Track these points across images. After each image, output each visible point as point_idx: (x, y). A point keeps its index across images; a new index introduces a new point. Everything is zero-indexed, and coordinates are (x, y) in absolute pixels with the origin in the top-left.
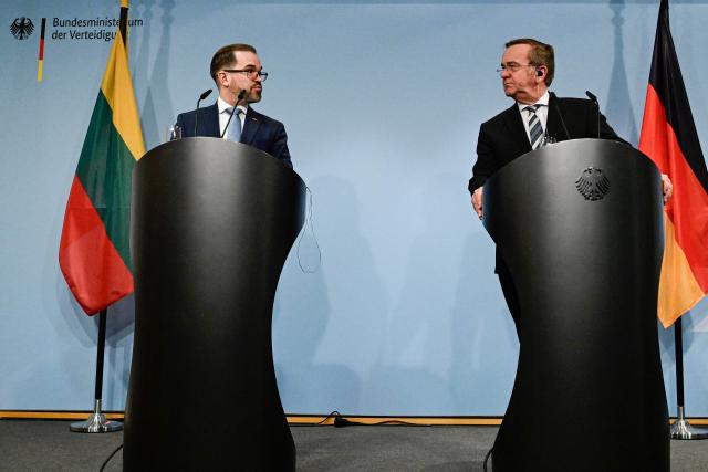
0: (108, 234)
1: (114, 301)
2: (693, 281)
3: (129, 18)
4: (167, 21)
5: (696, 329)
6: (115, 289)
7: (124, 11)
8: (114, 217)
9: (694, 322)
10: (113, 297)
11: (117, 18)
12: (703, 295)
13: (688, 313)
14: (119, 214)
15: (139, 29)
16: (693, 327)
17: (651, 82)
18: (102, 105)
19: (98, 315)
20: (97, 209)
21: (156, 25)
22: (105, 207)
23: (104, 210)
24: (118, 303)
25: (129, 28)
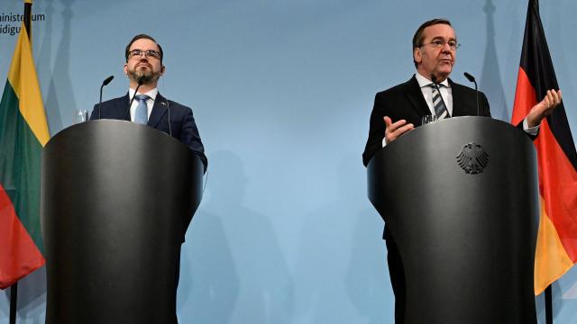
0: (17, 213)
1: (24, 276)
2: (563, 252)
3: (33, 13)
4: (67, 15)
5: (565, 296)
6: (25, 264)
7: (28, 6)
8: (23, 198)
9: (562, 290)
10: (23, 272)
11: (22, 13)
12: (572, 265)
13: (557, 281)
14: (27, 196)
15: (42, 23)
16: (561, 295)
17: (521, 65)
18: (9, 94)
19: (10, 288)
20: (7, 191)
21: (57, 20)
22: (13, 188)
23: (12, 191)
24: (28, 277)
25: (32, 23)
